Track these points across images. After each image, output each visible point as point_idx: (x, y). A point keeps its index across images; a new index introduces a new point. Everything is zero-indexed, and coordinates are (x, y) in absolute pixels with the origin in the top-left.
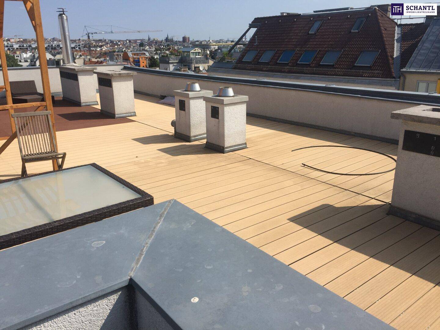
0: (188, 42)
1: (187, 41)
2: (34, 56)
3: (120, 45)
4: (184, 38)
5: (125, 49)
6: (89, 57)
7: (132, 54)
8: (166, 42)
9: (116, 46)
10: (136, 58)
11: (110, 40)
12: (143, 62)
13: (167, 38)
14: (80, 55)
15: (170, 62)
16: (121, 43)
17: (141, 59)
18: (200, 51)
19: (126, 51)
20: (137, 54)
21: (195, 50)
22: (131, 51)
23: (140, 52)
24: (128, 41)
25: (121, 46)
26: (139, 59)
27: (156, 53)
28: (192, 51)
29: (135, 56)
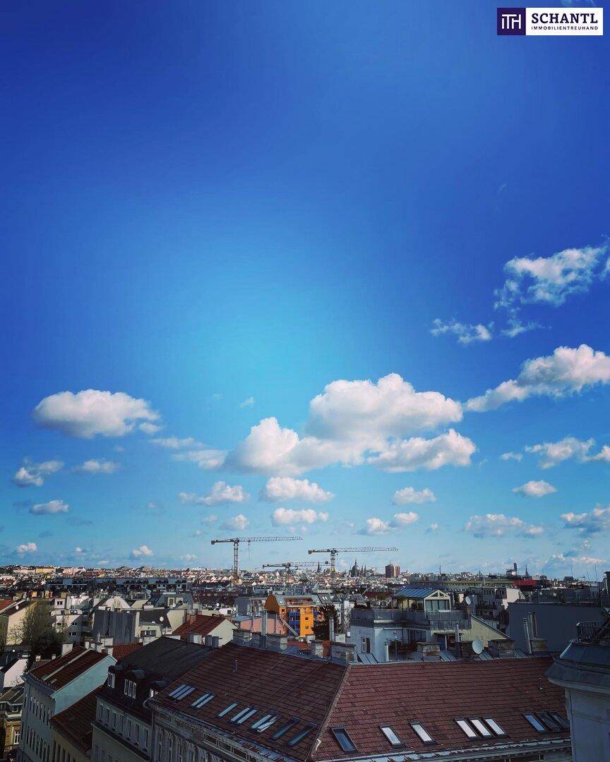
0: (397, 577)
1: (395, 575)
2: (92, 602)
3: (261, 582)
4: (389, 570)
5: (271, 589)
6: (196, 606)
7: (286, 600)
8: (353, 575)
9: (254, 584)
10: (293, 608)
11: (245, 571)
12: (307, 619)
13: (354, 568)
14: (180, 602)
15: (375, 621)
16: (264, 577)
17: (302, 611)
18: (449, 598)
19: (274, 593)
20: (296, 600)
21: (436, 595)
22: (284, 594)
23: (301, 596)
24: (278, 574)
25: (263, 583)
26: (299, 611)
27: (336, 597)
28: (429, 597)
29: (291, 604)
